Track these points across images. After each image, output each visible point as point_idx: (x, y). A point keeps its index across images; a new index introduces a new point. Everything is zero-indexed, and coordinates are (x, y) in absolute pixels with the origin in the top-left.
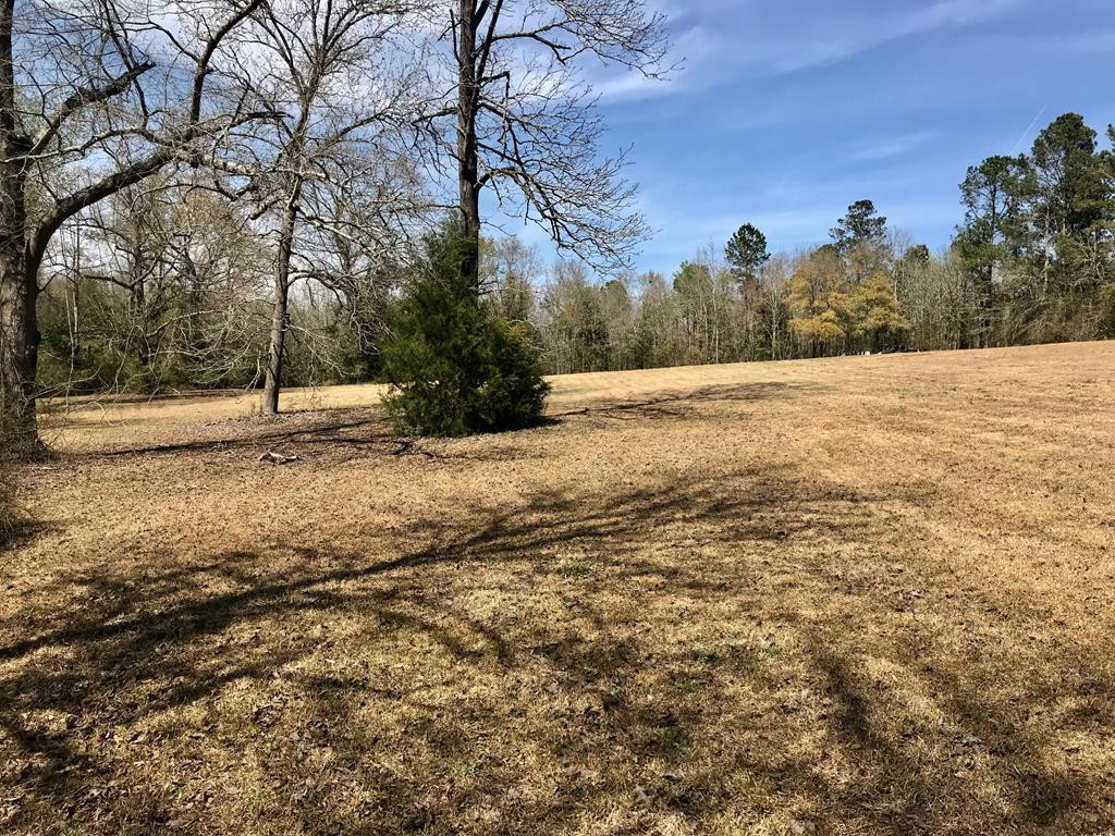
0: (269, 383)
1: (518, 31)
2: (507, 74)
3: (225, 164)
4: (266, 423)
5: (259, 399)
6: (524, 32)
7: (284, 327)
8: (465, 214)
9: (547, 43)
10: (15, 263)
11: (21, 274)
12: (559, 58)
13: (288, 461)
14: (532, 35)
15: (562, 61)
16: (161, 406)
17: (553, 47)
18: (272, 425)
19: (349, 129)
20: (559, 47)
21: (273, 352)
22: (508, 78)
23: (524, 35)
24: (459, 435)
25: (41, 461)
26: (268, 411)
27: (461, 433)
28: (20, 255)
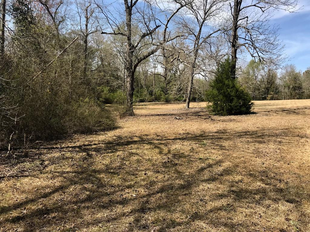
0: (187, 100)
1: (250, 5)
2: (247, 17)
3: (169, 49)
4: (185, 110)
5: (185, 105)
6: (252, 5)
7: (192, 87)
8: (232, 57)
9: (258, 7)
10: (130, 73)
11: (131, 75)
12: (262, 11)
13: (179, 119)
14: (255, 5)
15: (263, 11)
16: (167, 105)
17: (261, 8)
18: (187, 111)
19: (212, 34)
20: (262, 8)
21: (189, 93)
22: (248, 18)
23: (252, 6)
24: (224, 115)
25: (132, 116)
26: (187, 107)
27: (225, 115)
28: (131, 71)
